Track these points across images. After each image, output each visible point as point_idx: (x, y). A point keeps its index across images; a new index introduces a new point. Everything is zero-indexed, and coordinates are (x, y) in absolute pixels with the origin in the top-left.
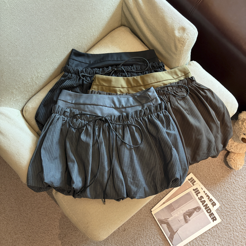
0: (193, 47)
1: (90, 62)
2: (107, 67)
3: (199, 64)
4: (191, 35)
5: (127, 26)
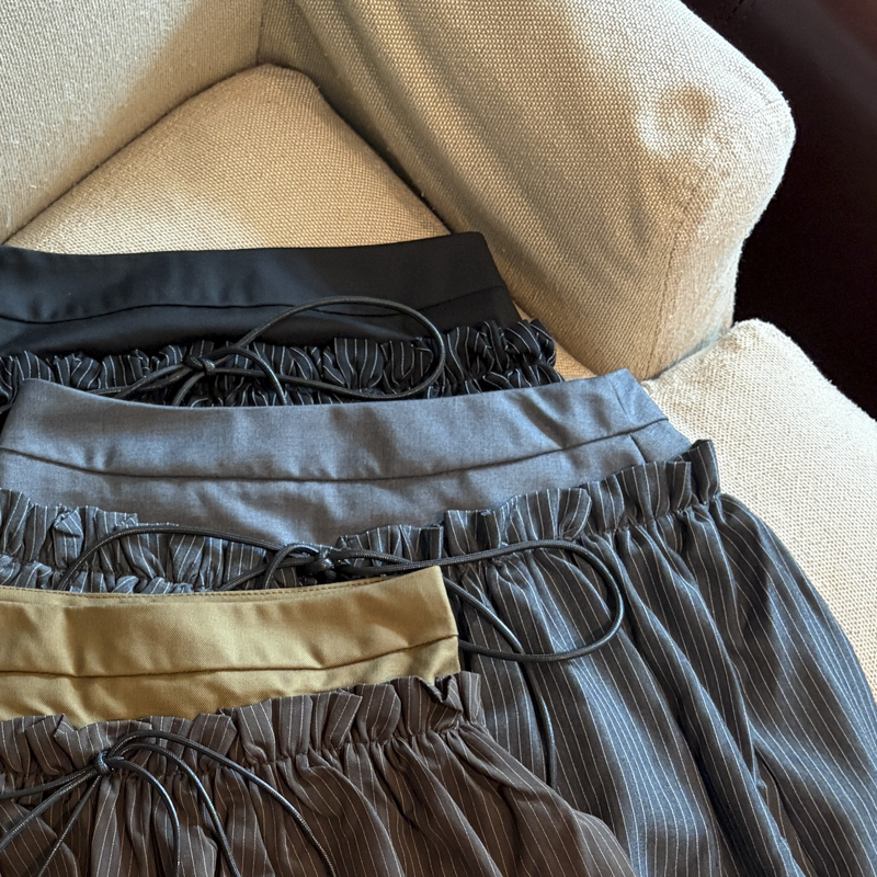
1: (35, 310)
2: (155, 349)
5: (298, 65)
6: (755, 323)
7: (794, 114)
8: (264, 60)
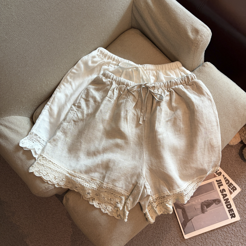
4: (205, 36)
5: (137, 28)
6: (207, 62)
7: (211, 31)
8: (132, 27)
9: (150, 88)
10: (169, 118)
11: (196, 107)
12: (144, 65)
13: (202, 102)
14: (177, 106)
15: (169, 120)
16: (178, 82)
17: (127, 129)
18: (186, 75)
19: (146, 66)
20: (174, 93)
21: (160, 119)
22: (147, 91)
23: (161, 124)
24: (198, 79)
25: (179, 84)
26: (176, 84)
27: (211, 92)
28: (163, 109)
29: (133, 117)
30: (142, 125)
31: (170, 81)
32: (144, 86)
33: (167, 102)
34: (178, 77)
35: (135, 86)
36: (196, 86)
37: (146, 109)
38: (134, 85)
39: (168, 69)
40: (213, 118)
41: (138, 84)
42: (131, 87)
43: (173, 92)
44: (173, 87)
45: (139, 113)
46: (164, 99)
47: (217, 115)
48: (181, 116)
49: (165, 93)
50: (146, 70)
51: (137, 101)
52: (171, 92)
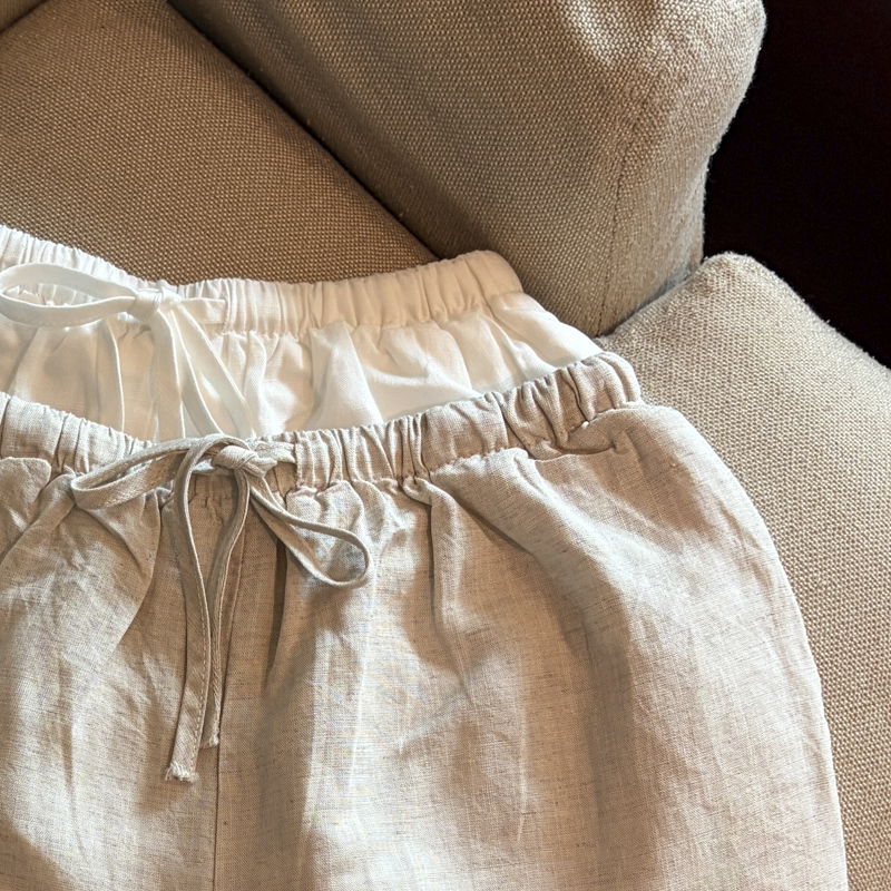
0: (724, 138)
3: (780, 274)
4: (707, 39)
6: (729, 257)
9: (254, 477)
10: (421, 731)
11: (638, 632)
12: (200, 287)
13: (694, 592)
14: (479, 624)
15: (417, 741)
16: (489, 424)
17: (69, 827)
18: (551, 370)
19: (217, 292)
20: (458, 519)
21: (346, 735)
22: (227, 507)
23: (352, 782)
24: (655, 395)
25: (499, 445)
26: (474, 439)
27: (764, 508)
28: (368, 656)
29: (117, 723)
30: (194, 789)
31: (425, 419)
32: (205, 466)
33: (399, 596)
34: (484, 384)
35: (131, 464)
36: (642, 458)
37: (228, 656)
38: (121, 457)
39: (405, 316)
40: (780, 726)
41: (154, 446)
42: (97, 471)
43: (447, 514)
44: (449, 469)
45: (170, 693)
46: (372, 569)
47: (819, 700)
48: (518, 711)
49: (377, 520)
50: (220, 327)
51: (152, 593)
52: (427, 507)
